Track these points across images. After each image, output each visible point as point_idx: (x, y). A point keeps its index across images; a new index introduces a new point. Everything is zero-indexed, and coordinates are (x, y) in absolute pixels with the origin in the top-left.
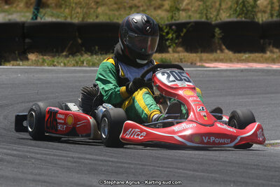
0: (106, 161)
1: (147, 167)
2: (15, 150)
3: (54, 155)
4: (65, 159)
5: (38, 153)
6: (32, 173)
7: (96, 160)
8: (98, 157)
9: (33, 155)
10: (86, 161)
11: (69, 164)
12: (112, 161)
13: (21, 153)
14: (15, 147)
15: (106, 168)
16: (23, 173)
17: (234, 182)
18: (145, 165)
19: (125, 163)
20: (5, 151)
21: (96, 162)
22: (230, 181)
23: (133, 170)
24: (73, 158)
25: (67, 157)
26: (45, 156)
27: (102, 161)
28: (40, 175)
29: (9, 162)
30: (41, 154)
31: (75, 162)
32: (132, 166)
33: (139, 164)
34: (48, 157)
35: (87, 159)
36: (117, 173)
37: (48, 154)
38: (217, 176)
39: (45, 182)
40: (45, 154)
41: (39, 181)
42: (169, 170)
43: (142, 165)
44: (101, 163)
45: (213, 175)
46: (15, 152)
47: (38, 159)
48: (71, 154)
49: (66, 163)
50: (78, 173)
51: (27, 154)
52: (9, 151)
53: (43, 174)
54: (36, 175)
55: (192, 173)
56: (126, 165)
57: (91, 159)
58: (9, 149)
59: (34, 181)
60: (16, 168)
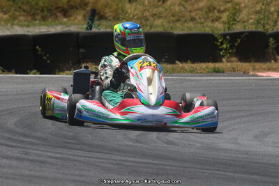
0: (147, 163)
1: (188, 169)
2: (60, 153)
3: (97, 158)
4: (108, 161)
5: (81, 156)
6: (72, 175)
7: (138, 162)
8: (140, 160)
9: (76, 158)
10: (128, 163)
11: (111, 166)
12: (154, 164)
13: (64, 156)
14: (60, 150)
15: (147, 170)
17: (274, 183)
18: (187, 167)
19: (167, 165)
20: (49, 154)
21: (138, 164)
23: (174, 172)
24: (115, 160)
25: (110, 160)
26: (88, 159)
27: (144, 163)
28: (80, 176)
29: (51, 164)
30: (84, 157)
31: (117, 164)
32: (174, 168)
33: (180, 166)
34: (91, 159)
35: (130, 162)
36: (157, 175)
37: (92, 157)
38: (258, 177)
39: (84, 182)
42: (210, 171)
43: (184, 167)
44: (143, 165)
45: (255, 177)
46: (59, 155)
47: (80, 161)
48: (114, 157)
49: (107, 165)
51: (71, 157)
52: (53, 155)
53: (83, 175)
54: (76, 176)
55: (232, 174)
56: (167, 167)
57: (133, 162)
58: (52, 152)
59: (73, 181)
60: (57, 169)
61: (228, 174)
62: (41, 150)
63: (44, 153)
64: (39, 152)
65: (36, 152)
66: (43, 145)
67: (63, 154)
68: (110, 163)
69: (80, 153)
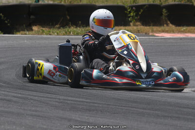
0: (82, 102)
1: (111, 106)
2: (20, 94)
3: (47, 97)
5: (35, 96)
6: (30, 110)
7: (75, 101)
8: (77, 99)
9: (32, 97)
10: (69, 102)
11: (57, 103)
12: (87, 102)
13: (23, 96)
14: (20, 91)
15: (82, 106)
16: (24, 110)
17: (171, 117)
19: (95, 103)
20: (13, 94)
21: (76, 102)
22: (168, 117)
23: (101, 108)
24: (60, 99)
25: (55, 99)
26: (40, 98)
27: (79, 101)
28: (36, 111)
29: (15, 102)
30: (39, 96)
31: (61, 103)
32: (100, 105)
33: (105, 104)
35: (69, 100)
36: (90, 110)
37: (43, 97)
39: (39, 116)
40: (41, 97)
41: (35, 115)
42: (126, 108)
44: (79, 103)
45: (156, 112)
46: (20, 95)
47: (35, 100)
48: (58, 97)
49: (54, 103)
50: (62, 110)
51: (29, 96)
52: (16, 95)
53: (38, 111)
54: (33, 111)
55: (142, 110)
56: (96, 105)
57: (72, 100)
58: (15, 93)
59: (32, 115)
60: (19, 106)
61: (138, 110)
62: (8, 91)
63: (10, 94)
64: (6, 93)
65: (3, 93)
66: (8, 87)
67: (23, 94)
68: (56, 102)
69: (35, 93)
